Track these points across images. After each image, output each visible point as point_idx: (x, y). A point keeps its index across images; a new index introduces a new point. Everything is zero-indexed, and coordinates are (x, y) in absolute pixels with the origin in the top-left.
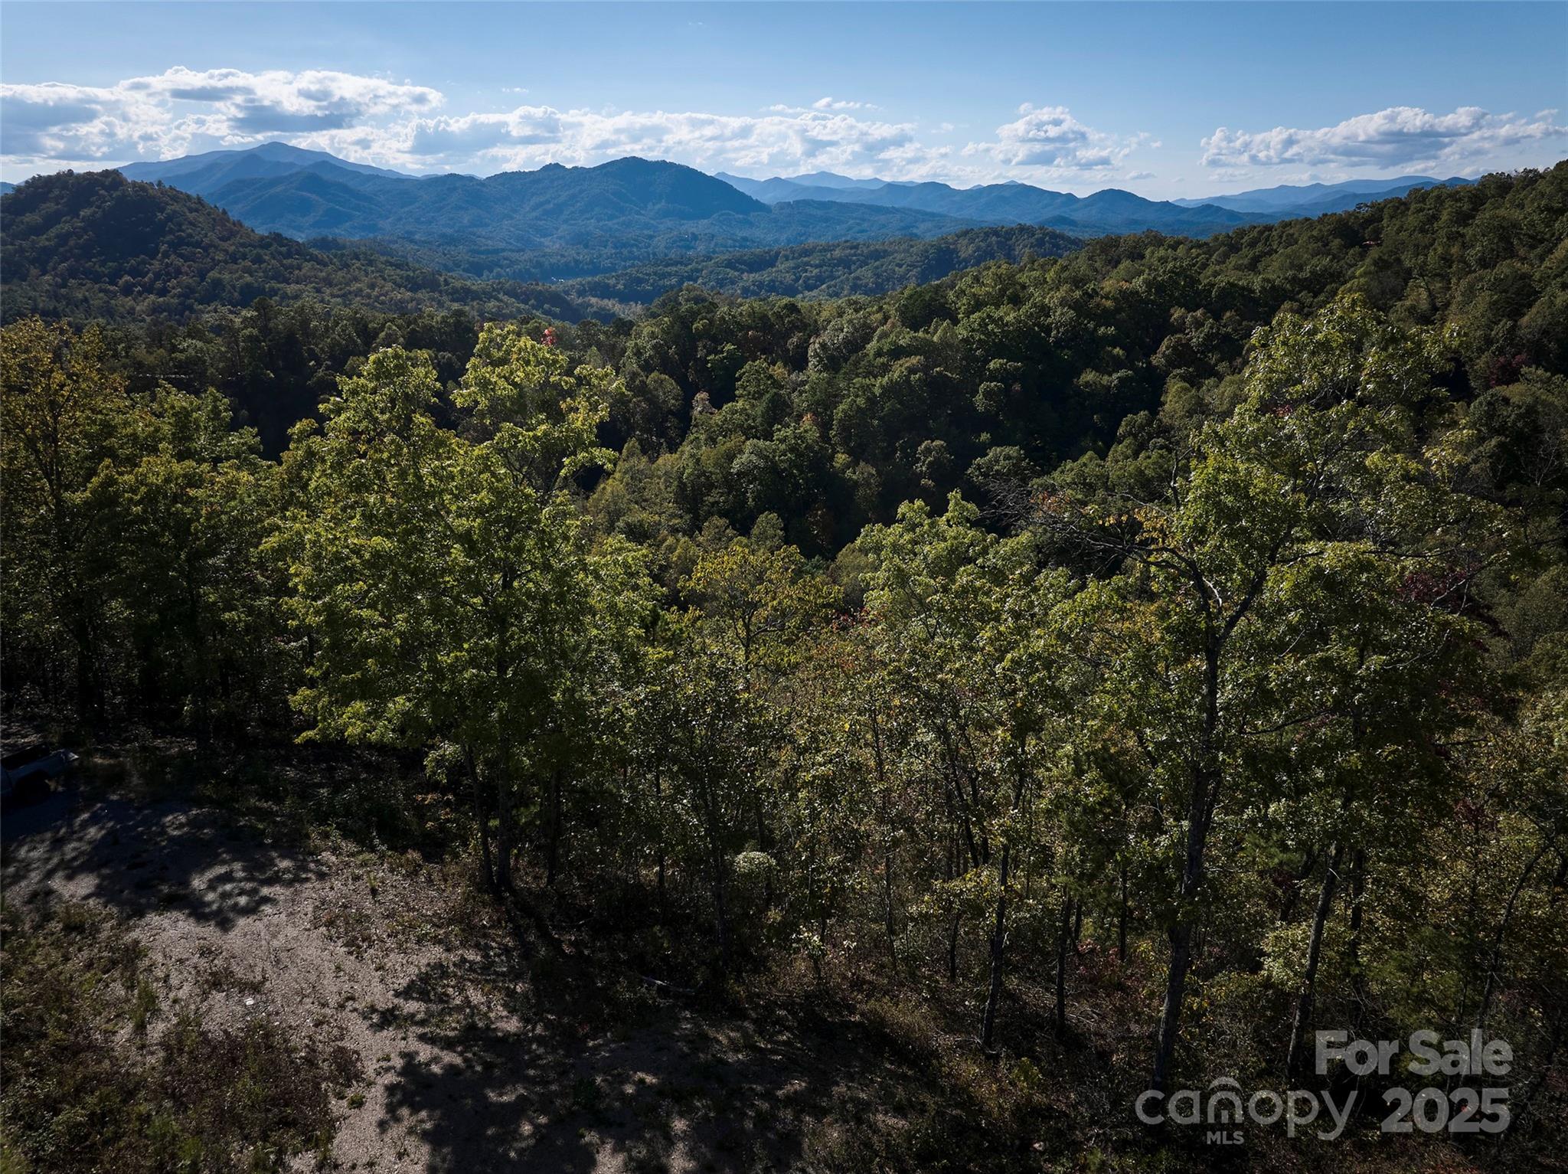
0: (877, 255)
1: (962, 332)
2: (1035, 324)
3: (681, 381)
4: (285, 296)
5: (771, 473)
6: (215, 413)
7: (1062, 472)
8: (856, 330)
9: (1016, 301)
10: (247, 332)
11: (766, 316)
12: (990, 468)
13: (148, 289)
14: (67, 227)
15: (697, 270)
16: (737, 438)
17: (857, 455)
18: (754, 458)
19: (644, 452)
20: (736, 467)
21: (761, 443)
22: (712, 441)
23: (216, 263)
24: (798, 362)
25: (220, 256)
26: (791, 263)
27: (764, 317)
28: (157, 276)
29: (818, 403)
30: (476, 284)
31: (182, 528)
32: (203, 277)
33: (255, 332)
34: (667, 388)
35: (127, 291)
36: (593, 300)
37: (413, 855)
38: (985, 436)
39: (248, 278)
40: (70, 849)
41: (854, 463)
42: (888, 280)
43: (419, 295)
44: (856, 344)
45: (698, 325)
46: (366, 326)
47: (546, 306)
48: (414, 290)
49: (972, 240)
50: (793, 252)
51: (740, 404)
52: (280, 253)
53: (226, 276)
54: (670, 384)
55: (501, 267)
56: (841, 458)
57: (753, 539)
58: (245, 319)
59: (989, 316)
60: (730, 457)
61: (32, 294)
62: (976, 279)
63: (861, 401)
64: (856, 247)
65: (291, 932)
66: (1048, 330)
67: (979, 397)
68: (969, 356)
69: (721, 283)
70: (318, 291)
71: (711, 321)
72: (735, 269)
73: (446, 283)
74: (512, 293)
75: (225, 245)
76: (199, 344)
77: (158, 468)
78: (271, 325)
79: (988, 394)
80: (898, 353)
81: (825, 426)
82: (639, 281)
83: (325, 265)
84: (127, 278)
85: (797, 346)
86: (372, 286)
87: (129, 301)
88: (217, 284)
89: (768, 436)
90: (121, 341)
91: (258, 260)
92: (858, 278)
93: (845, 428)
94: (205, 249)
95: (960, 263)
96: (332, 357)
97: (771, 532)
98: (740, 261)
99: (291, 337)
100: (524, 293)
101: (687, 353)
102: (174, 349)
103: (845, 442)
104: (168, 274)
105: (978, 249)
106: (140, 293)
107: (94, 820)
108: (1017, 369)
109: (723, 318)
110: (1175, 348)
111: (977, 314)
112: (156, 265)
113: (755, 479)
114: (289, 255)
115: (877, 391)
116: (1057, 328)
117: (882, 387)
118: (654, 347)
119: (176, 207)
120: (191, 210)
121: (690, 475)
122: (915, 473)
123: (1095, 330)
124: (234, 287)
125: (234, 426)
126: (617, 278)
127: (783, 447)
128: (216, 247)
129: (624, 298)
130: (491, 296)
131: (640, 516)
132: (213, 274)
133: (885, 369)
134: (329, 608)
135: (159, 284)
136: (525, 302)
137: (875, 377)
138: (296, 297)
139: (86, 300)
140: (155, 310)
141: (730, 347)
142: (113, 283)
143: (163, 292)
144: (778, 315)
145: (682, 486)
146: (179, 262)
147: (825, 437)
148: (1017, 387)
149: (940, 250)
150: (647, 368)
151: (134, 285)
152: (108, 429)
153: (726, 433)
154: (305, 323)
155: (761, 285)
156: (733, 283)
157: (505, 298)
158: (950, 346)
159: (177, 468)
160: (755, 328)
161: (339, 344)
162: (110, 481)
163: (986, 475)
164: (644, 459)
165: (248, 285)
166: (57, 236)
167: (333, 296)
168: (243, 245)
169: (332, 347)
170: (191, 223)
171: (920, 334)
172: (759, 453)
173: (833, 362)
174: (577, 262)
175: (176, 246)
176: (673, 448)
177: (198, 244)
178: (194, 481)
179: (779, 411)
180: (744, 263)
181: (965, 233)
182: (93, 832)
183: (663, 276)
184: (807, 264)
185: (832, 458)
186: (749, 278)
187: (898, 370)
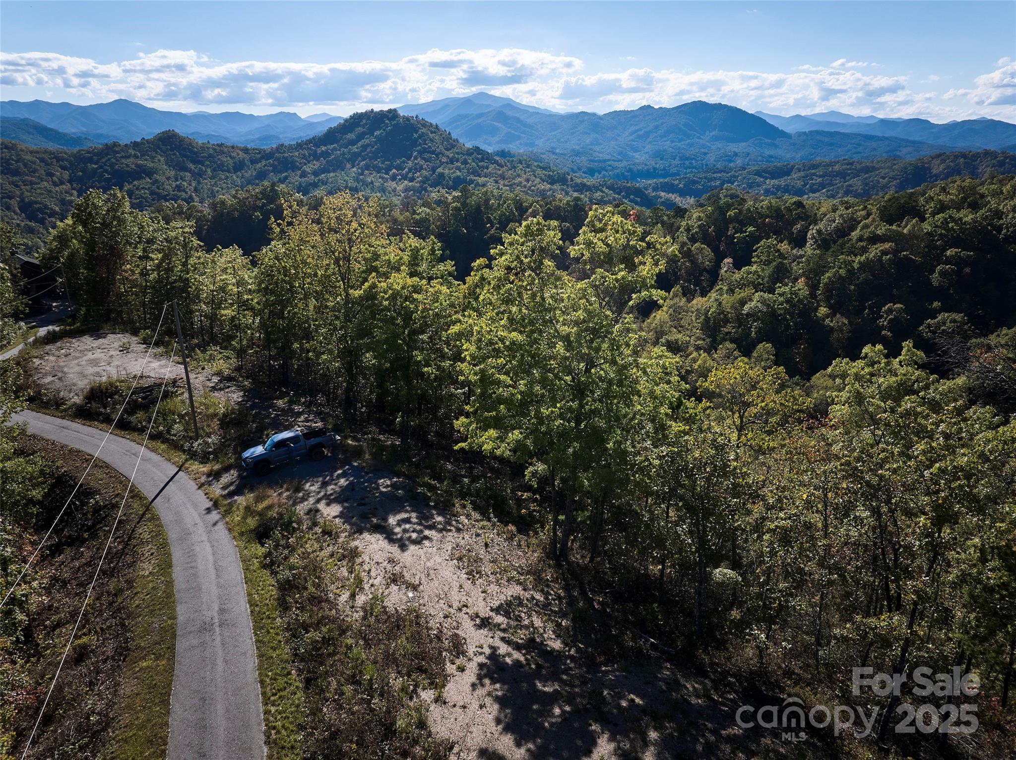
0: (867, 170)
1: (927, 227)
2: (988, 224)
3: (715, 249)
4: (477, 185)
5: (771, 317)
6: (433, 250)
7: (998, 336)
8: (845, 221)
9: (975, 207)
10: (454, 205)
11: (780, 209)
12: (938, 326)
13: (405, 178)
14: (367, 141)
15: (735, 176)
16: (749, 291)
17: (835, 310)
18: (759, 305)
19: (684, 295)
20: (746, 309)
21: (766, 295)
22: (731, 291)
23: (442, 163)
24: (799, 241)
25: (444, 160)
26: (802, 174)
27: (778, 210)
28: (410, 170)
29: (810, 271)
30: (590, 181)
31: (408, 316)
32: (434, 173)
33: (459, 205)
34: (704, 254)
35: (393, 178)
36: (663, 194)
37: (512, 528)
38: (936, 304)
39: (458, 173)
40: (330, 488)
41: (832, 315)
42: (873, 188)
43: (555, 187)
44: (843, 232)
45: (731, 213)
46: (521, 204)
47: (632, 197)
48: (552, 183)
49: (943, 161)
50: (804, 165)
51: (754, 268)
52: (477, 159)
53: (447, 171)
54: (708, 251)
55: (606, 171)
56: (823, 310)
57: (753, 360)
58: (454, 197)
59: (950, 217)
60: (743, 303)
61: (346, 178)
62: (944, 190)
63: (842, 272)
64: (852, 164)
65: (438, 559)
66: (999, 229)
67: (936, 275)
68: (931, 246)
69: (750, 186)
70: (496, 182)
71: (741, 211)
72: (761, 176)
73: (572, 180)
74: (611, 188)
75: (447, 153)
76: (428, 210)
77: (399, 280)
78: (468, 201)
79: (943, 274)
80: (875, 239)
81: (813, 287)
82: (694, 182)
83: (502, 167)
84: (394, 171)
85: (800, 231)
86: (528, 180)
87: (393, 184)
88: (442, 175)
89: (772, 291)
90: (387, 206)
91: (465, 162)
92: (850, 186)
93: (829, 289)
94: (437, 155)
95: (931, 177)
96: (499, 223)
97: (765, 356)
98: (766, 171)
99: (478, 208)
100: (618, 188)
101: (721, 231)
102: (414, 212)
103: (828, 300)
104: (416, 169)
105: (948, 167)
106: (400, 180)
107: (344, 475)
108: (969, 256)
109: (749, 209)
111: (941, 215)
112: (410, 164)
113: (758, 319)
114: (482, 160)
115: (856, 266)
116: (1007, 228)
117: (860, 262)
118: (699, 226)
119: (424, 130)
120: (432, 132)
121: (713, 312)
122: (878, 326)
124: (450, 178)
125: (442, 259)
126: (680, 180)
127: (781, 299)
128: (443, 154)
129: (683, 193)
130: (597, 188)
131: (675, 336)
132: (440, 170)
133: (864, 250)
134: (482, 371)
135: (410, 175)
136: (619, 194)
137: (856, 256)
138: (484, 185)
139: (372, 183)
140: (407, 190)
141: (751, 229)
142: (387, 173)
143: (412, 180)
144: (789, 210)
145: (707, 319)
146: (422, 162)
147: (813, 295)
148: (967, 270)
149: (917, 167)
150: (693, 240)
151: (397, 175)
152: (376, 257)
153: (742, 286)
154: (487, 201)
155: (778, 188)
156: (759, 186)
157: (607, 191)
158: (917, 237)
159: (409, 281)
160: (771, 217)
161: (505, 214)
162: (374, 286)
163: (934, 332)
164: (684, 300)
165: (458, 177)
166: (362, 146)
167: (505, 185)
168: (458, 153)
169: (500, 216)
170: (431, 140)
171: (894, 227)
172: (763, 302)
173: (825, 243)
174: (655, 169)
175: (421, 153)
176: (704, 294)
177: (433, 152)
178: (417, 290)
179: (781, 274)
180: (768, 172)
181: (938, 156)
182: (343, 482)
183: (711, 180)
184: (814, 174)
185: (816, 310)
186: (770, 183)
187: (874, 252)
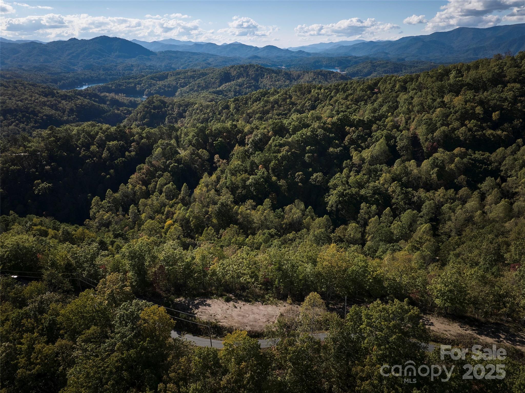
0: (204, 74)
2: (314, 134)
3: (208, 151)
5: (257, 184)
10: (51, 139)
17: (279, 177)
18: (253, 181)
20: (248, 183)
26: (173, 78)
27: (227, 129)
33: (54, 139)
34: (205, 153)
36: (107, 94)
38: (310, 169)
44: (265, 141)
45: (207, 132)
50: (173, 73)
56: (274, 178)
67: (306, 158)
68: (300, 146)
71: (212, 131)
72: (154, 80)
80: (281, 145)
81: (267, 169)
82: (120, 85)
85: (240, 138)
89: (252, 173)
93: (273, 170)
98: (155, 77)
101: (206, 141)
103: (274, 173)
108: (314, 149)
109: (215, 129)
110: (350, 139)
116: (320, 135)
117: (281, 157)
123: (329, 135)
133: (279, 152)
144: (232, 128)
147: (268, 172)
149: (225, 73)
155: (165, 86)
156: (154, 85)
158: (294, 143)
160: (226, 132)
163: (315, 181)
174: (92, 77)
180: (157, 77)
181: (232, 67)
183: (129, 83)
184: (180, 78)
185: (271, 178)
186: (161, 83)
